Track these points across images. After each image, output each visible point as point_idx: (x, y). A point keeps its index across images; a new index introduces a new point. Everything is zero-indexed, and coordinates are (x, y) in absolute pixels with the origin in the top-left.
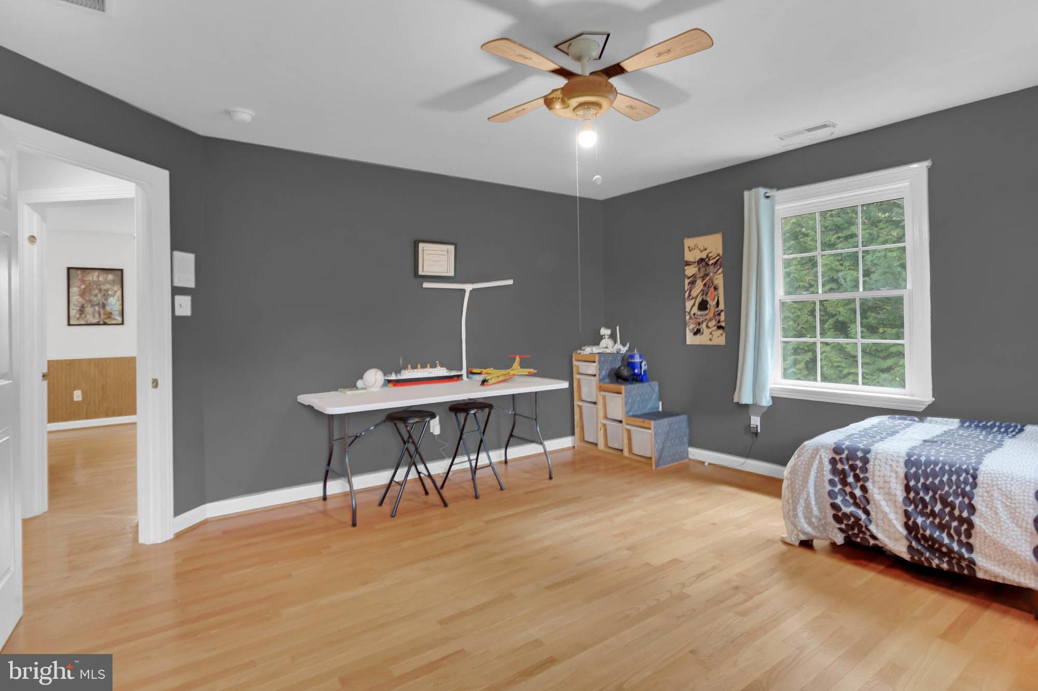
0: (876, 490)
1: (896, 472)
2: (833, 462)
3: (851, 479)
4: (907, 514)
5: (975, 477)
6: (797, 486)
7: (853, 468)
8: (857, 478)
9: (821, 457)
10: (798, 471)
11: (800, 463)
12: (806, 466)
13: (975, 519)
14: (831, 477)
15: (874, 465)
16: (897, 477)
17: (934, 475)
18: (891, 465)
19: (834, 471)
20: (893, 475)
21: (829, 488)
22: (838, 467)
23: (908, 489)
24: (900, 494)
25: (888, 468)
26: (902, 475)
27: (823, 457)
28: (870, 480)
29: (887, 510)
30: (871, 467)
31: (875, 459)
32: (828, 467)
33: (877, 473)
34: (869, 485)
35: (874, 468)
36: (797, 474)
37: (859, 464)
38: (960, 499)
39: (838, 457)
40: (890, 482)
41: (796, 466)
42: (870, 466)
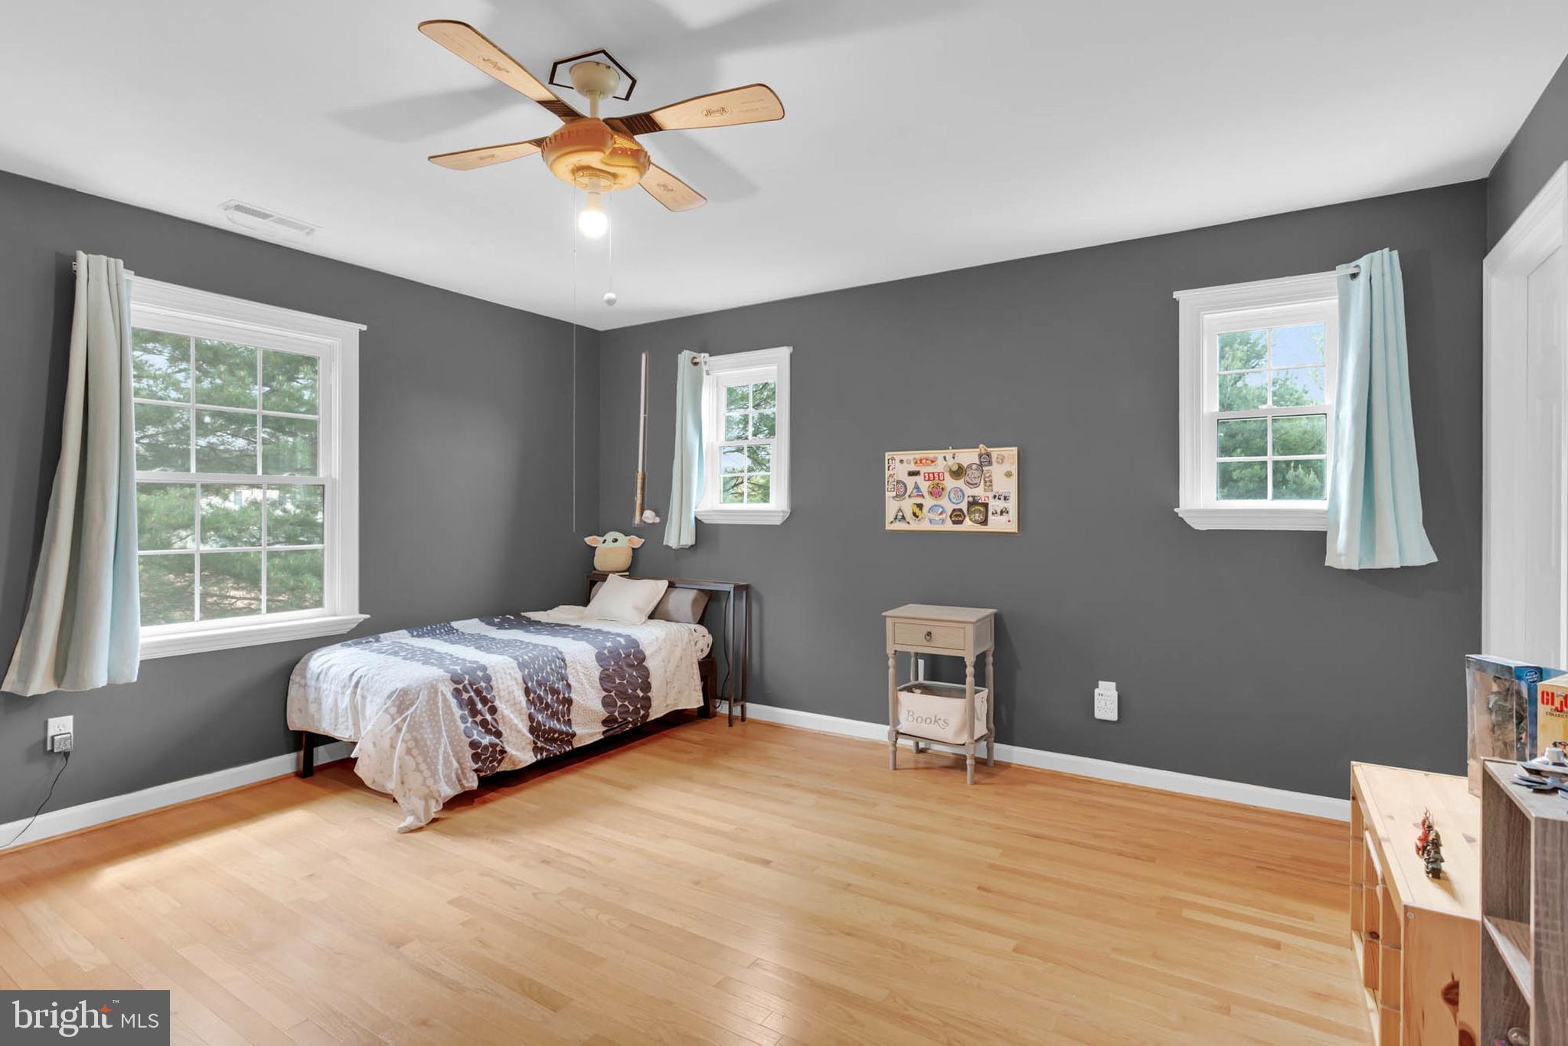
0: (504, 707)
1: (516, 679)
2: (457, 693)
3: (479, 706)
4: (531, 718)
5: (564, 660)
6: (429, 743)
7: (478, 692)
8: (484, 701)
9: (443, 694)
10: (422, 722)
11: (418, 712)
12: (429, 713)
13: (573, 696)
14: (461, 712)
15: (497, 680)
16: (517, 683)
17: (542, 669)
18: (510, 674)
19: (461, 704)
20: (514, 683)
21: (462, 726)
22: (463, 697)
23: (527, 692)
24: (523, 699)
25: (508, 677)
26: (520, 680)
27: (445, 692)
28: (497, 697)
29: (516, 721)
30: (495, 683)
31: (495, 673)
32: (453, 702)
33: (501, 686)
34: (497, 703)
35: (497, 683)
36: (422, 727)
37: (483, 684)
38: (561, 683)
39: (460, 687)
40: (513, 692)
41: (414, 717)
42: (493, 683)
